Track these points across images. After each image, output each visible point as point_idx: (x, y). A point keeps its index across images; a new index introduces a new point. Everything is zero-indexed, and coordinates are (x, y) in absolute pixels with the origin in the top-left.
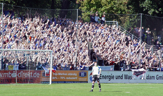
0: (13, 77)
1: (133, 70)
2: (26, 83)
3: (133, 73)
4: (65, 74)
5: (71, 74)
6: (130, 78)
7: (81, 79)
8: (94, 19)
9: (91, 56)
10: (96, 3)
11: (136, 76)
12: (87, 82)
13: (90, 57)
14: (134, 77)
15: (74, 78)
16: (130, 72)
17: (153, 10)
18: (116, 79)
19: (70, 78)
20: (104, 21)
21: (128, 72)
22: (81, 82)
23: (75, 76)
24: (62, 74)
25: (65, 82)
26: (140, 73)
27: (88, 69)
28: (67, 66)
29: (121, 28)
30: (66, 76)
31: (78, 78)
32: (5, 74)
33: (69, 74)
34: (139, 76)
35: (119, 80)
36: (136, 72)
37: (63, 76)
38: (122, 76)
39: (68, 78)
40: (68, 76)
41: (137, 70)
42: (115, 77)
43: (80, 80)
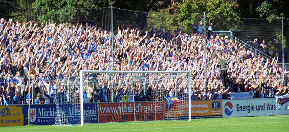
0: (129, 112)
1: (277, 97)
2: (152, 120)
3: (277, 100)
4: (194, 106)
5: (202, 106)
6: (273, 108)
7: (214, 112)
8: (197, 28)
9: (225, 79)
10: (199, 7)
11: (281, 105)
12: (222, 116)
13: (223, 81)
14: (278, 106)
15: (205, 111)
16: (274, 99)
17: (273, 16)
18: (257, 110)
19: (200, 111)
20: (212, 32)
21: (271, 100)
22: (214, 116)
23: (206, 109)
26: (285, 101)
27: (221, 97)
28: (195, 94)
29: (237, 40)
31: (210, 111)
32: (119, 109)
33: (198, 106)
34: (284, 105)
35: (261, 112)
36: (280, 99)
38: (264, 106)
39: (197, 112)
40: (198, 109)
41: (282, 97)
42: (255, 107)
43: (212, 114)
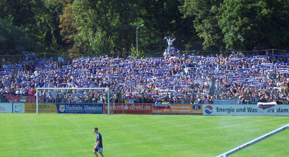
4: (177, 107)
5: (184, 107)
6: (255, 111)
12: (202, 114)
15: (187, 111)
18: (237, 112)
19: (182, 111)
22: (195, 114)
24: (174, 107)
25: (177, 114)
30: (178, 109)
31: (191, 111)
33: (181, 107)
37: (175, 108)
38: (244, 109)
39: (180, 111)
40: (181, 109)
42: (235, 110)
43: (193, 113)
